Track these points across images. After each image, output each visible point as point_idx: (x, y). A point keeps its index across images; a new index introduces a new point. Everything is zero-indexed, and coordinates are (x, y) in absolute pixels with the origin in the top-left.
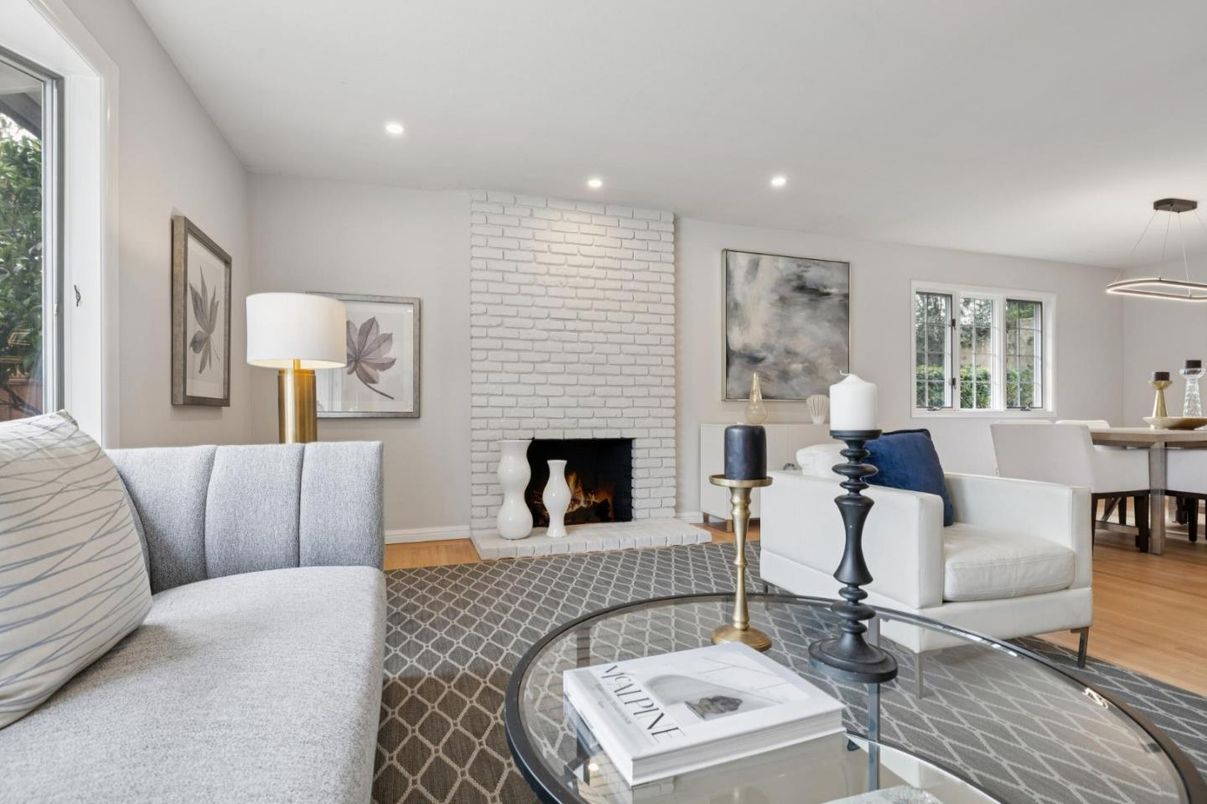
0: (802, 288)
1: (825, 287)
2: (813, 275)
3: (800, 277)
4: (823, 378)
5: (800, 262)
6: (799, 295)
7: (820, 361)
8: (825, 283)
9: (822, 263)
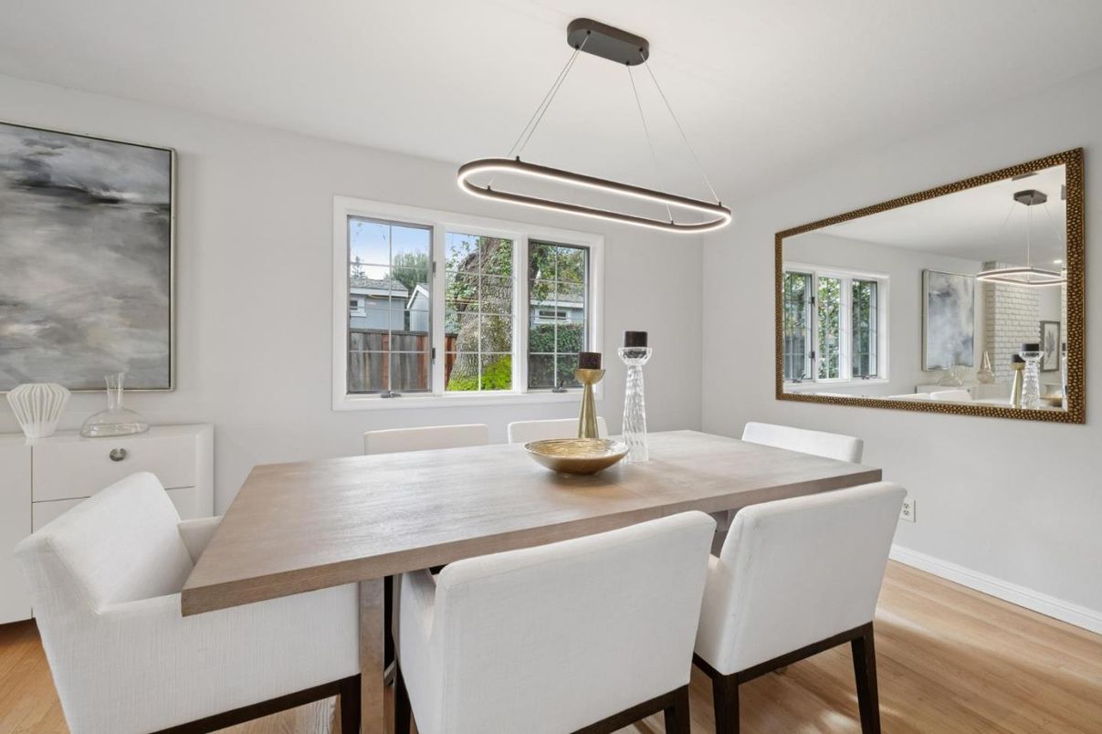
0: (39, 185)
1: (106, 188)
2: (67, 163)
3: (30, 163)
4: (98, 350)
5: (35, 136)
6: (31, 196)
7: (91, 319)
8: (107, 181)
9: (96, 144)
